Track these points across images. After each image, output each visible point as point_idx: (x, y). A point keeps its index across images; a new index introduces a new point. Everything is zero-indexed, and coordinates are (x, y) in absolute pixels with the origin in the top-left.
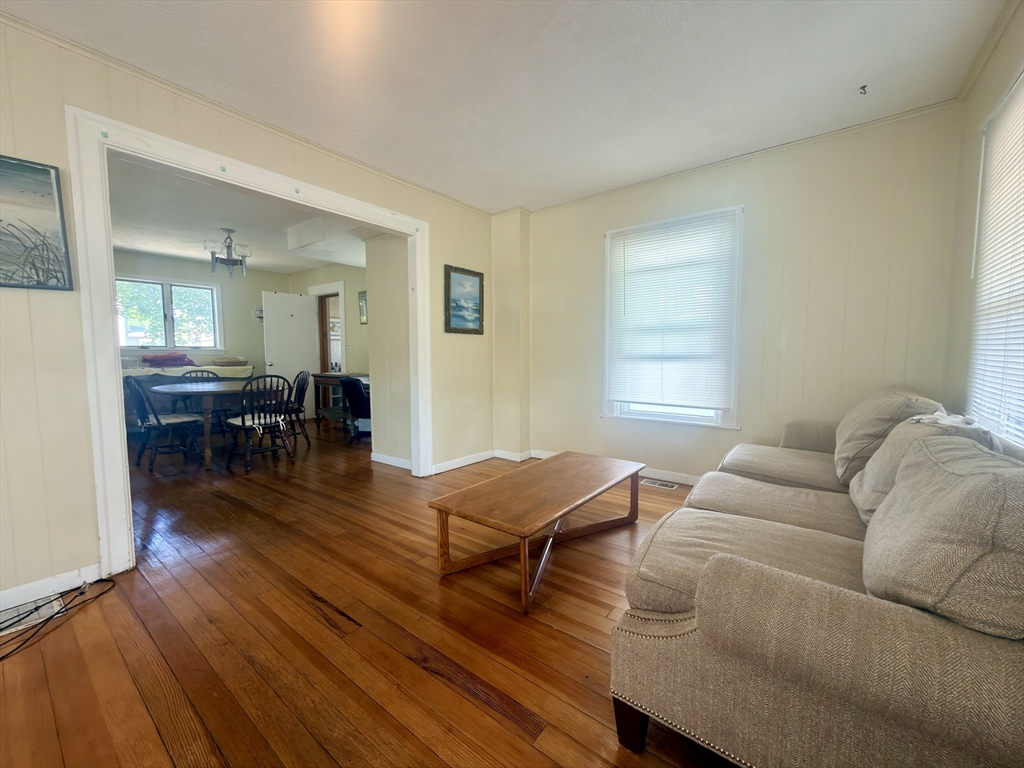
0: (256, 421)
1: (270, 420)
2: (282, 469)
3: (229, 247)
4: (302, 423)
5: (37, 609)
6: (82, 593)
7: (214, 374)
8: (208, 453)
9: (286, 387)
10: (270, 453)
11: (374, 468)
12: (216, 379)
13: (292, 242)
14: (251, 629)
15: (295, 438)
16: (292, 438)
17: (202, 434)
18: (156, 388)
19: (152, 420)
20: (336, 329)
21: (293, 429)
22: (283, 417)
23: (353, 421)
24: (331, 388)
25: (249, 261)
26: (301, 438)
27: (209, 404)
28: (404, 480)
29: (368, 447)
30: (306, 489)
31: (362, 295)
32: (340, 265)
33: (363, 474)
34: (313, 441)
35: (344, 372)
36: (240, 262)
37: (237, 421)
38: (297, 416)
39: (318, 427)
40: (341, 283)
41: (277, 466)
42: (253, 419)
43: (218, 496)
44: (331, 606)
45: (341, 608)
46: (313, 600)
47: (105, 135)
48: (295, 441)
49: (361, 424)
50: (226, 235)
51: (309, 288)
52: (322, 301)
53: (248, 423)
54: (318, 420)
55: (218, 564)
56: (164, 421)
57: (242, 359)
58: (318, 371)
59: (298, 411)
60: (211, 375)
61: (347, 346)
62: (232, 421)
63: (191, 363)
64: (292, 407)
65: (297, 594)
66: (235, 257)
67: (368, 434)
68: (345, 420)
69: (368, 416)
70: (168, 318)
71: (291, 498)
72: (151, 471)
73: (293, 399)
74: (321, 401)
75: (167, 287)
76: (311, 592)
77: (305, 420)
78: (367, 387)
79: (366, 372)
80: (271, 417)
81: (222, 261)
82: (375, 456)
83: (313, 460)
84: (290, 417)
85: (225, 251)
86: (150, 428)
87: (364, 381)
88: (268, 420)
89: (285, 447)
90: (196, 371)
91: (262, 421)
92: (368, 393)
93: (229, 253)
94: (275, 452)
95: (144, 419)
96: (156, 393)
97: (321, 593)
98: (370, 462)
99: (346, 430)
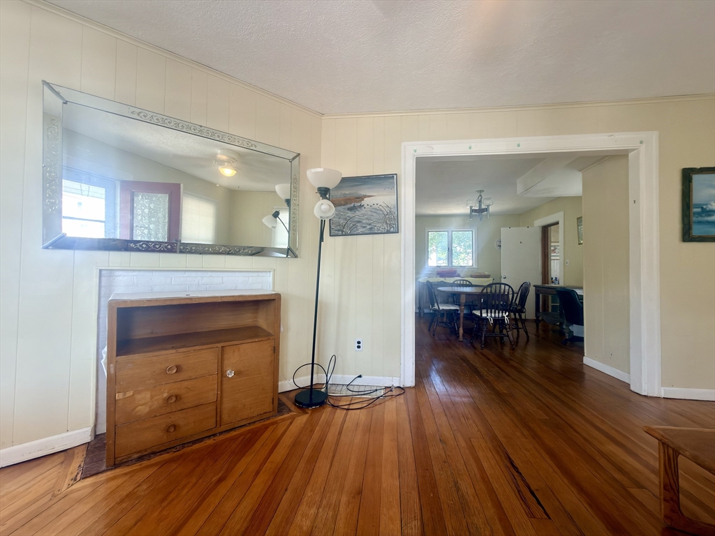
0: (489, 315)
1: (498, 315)
2: (506, 352)
3: (480, 202)
4: (524, 321)
5: (376, 390)
6: (391, 391)
7: (470, 282)
8: (461, 331)
9: (511, 292)
10: (498, 338)
11: (585, 371)
12: (471, 285)
13: (520, 188)
14: (462, 461)
15: (518, 331)
16: (515, 331)
17: (458, 318)
18: (440, 288)
19: (436, 307)
20: (557, 251)
21: (517, 324)
22: (507, 314)
23: (568, 326)
24: (550, 297)
25: (491, 209)
26: (522, 332)
27: (463, 299)
28: (620, 392)
29: (581, 352)
30: (521, 372)
31: (579, 219)
32: (559, 198)
33: (575, 374)
34: (532, 336)
35: (562, 284)
36: (486, 210)
37: (478, 313)
38: (520, 316)
39: (537, 326)
40: (562, 213)
41: (502, 349)
42: (487, 312)
43: (462, 359)
44: (523, 480)
45: (532, 488)
46: (509, 465)
47: (415, 151)
48: (518, 333)
49: (575, 329)
50: (479, 195)
51: (535, 222)
52: (545, 230)
53: (484, 315)
54: (537, 321)
55: (453, 404)
56: (441, 308)
57: (487, 273)
58: (539, 283)
59: (521, 311)
60: (468, 283)
61: (565, 263)
62: (475, 312)
63: (459, 276)
64: (516, 308)
65: (498, 453)
66: (483, 207)
67: (582, 339)
68: (561, 324)
69: (582, 324)
70: (450, 250)
71: (508, 375)
72: (434, 335)
73: (517, 302)
74: (541, 307)
75: (450, 233)
76: (509, 458)
77: (526, 320)
78: (581, 297)
79: (579, 285)
80: (499, 313)
81: (476, 211)
82: (587, 360)
83: (531, 351)
84: (515, 315)
85: (478, 205)
86: (435, 310)
87: (579, 292)
88: (497, 315)
89: (508, 336)
90: (461, 280)
91: (493, 315)
92: (582, 303)
93: (480, 206)
94: (502, 338)
95: (433, 306)
96: (438, 290)
97: (517, 462)
98: (582, 364)
99: (562, 333)
